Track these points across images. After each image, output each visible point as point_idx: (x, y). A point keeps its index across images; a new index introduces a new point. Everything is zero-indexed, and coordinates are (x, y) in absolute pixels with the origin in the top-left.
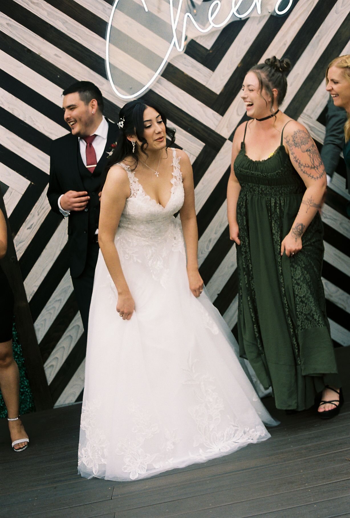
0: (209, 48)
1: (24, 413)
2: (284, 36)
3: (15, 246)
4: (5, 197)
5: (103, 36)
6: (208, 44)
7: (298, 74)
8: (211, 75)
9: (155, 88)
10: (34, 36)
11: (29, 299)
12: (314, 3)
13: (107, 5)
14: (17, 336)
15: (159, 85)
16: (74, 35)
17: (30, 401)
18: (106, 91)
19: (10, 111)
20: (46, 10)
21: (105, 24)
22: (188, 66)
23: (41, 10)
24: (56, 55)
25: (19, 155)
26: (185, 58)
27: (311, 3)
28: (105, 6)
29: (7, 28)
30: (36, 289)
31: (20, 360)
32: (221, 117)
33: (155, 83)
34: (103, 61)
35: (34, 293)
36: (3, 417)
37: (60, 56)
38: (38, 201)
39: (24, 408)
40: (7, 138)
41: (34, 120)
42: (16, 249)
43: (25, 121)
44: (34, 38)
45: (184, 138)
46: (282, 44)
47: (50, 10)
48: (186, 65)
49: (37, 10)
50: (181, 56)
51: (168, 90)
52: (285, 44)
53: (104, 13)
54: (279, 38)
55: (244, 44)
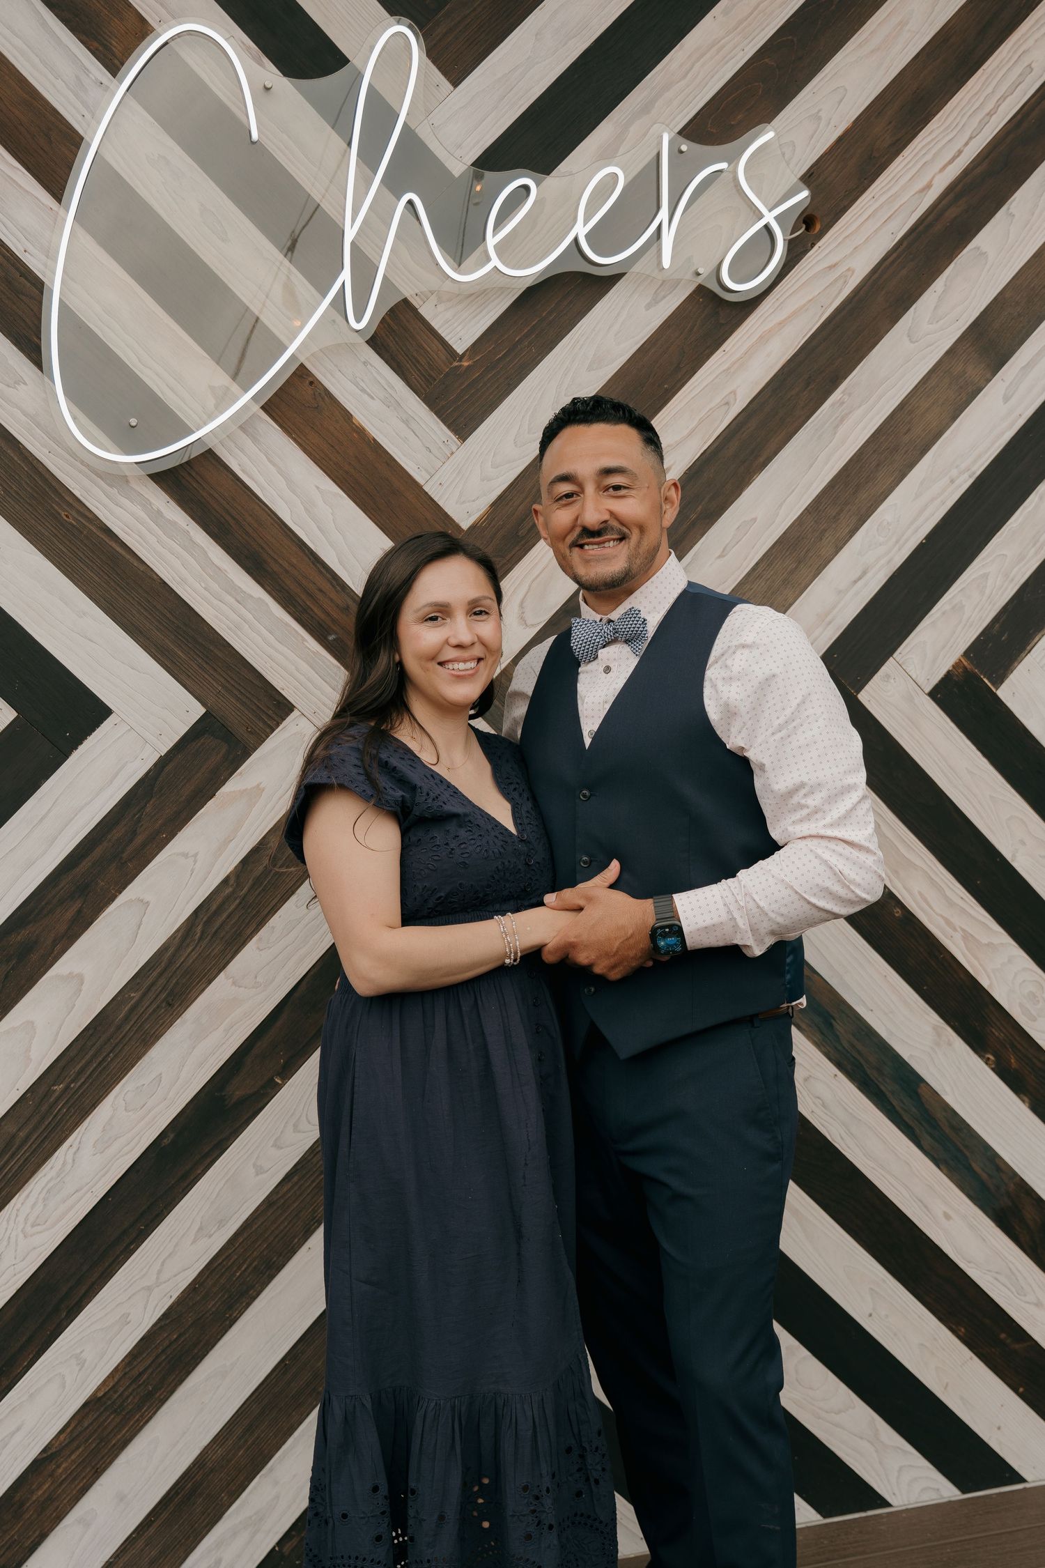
0: (460, 351)
2: (729, 373)
6: (459, 332)
7: (755, 520)
8: (452, 453)
9: (230, 452)
12: (845, 282)
15: (248, 443)
18: (25, 414)
21: (73, 141)
22: (372, 398)
26: (365, 363)
27: (836, 280)
28: (87, 71)
34: (36, 288)
45: (304, 666)
46: (718, 400)
48: (363, 390)
50: (352, 348)
51: (281, 472)
52: (727, 403)
53: (77, 95)
54: (711, 378)
55: (590, 369)
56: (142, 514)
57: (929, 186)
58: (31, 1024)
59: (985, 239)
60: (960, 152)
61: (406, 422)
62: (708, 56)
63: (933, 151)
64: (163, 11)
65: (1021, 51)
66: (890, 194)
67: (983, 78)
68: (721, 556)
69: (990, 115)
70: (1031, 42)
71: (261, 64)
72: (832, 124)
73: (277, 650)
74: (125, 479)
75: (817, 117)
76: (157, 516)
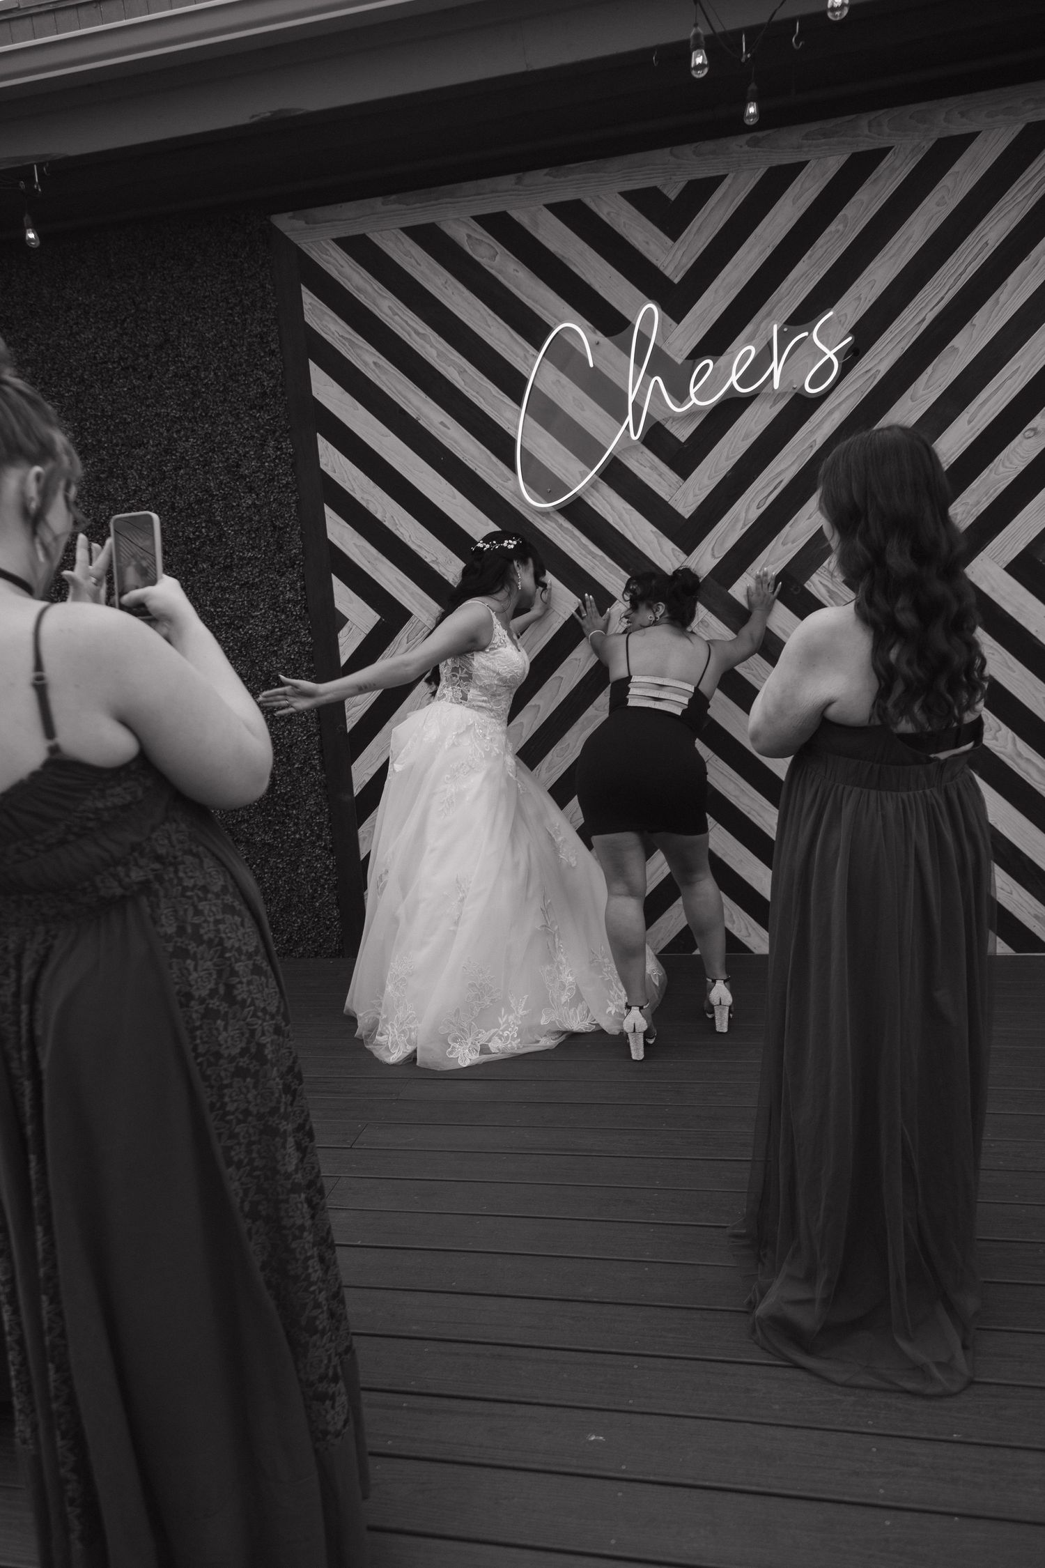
0: (683, 440)
1: (327, 957)
2: (812, 432)
3: (346, 710)
4: (341, 634)
5: (519, 402)
6: (683, 433)
8: (681, 486)
9: (588, 497)
10: (413, 388)
11: (356, 791)
12: (875, 378)
13: (532, 350)
14: (332, 843)
15: (594, 492)
16: (474, 394)
17: (337, 940)
18: (511, 492)
19: (364, 504)
20: (436, 348)
21: (526, 380)
22: (646, 467)
23: (428, 346)
24: (442, 423)
25: (369, 573)
26: (642, 453)
27: (870, 377)
28: (528, 352)
29: (373, 371)
30: (367, 779)
31: (332, 879)
32: (685, 556)
33: (588, 486)
34: (514, 441)
35: (365, 784)
36: (296, 957)
37: (449, 426)
38: (388, 649)
39: (328, 949)
40: (354, 544)
41: (397, 522)
42: (347, 714)
43: (384, 523)
44: (413, 391)
46: (807, 445)
47: (443, 349)
48: (641, 464)
49: (423, 347)
50: (635, 447)
51: (608, 502)
52: (811, 446)
53: (525, 363)
54: (803, 435)
55: (743, 440)
56: (556, 526)
57: (924, 320)
58: (522, 723)
59: (957, 341)
60: (942, 298)
61: (660, 475)
62: (801, 280)
63: (927, 300)
64: (555, 320)
65: (981, 236)
66: (901, 328)
67: (956, 257)
68: (809, 518)
69: (961, 275)
70: (988, 229)
71: (595, 333)
72: (868, 300)
73: (609, 576)
74: (548, 513)
75: (859, 298)
76: (561, 526)
